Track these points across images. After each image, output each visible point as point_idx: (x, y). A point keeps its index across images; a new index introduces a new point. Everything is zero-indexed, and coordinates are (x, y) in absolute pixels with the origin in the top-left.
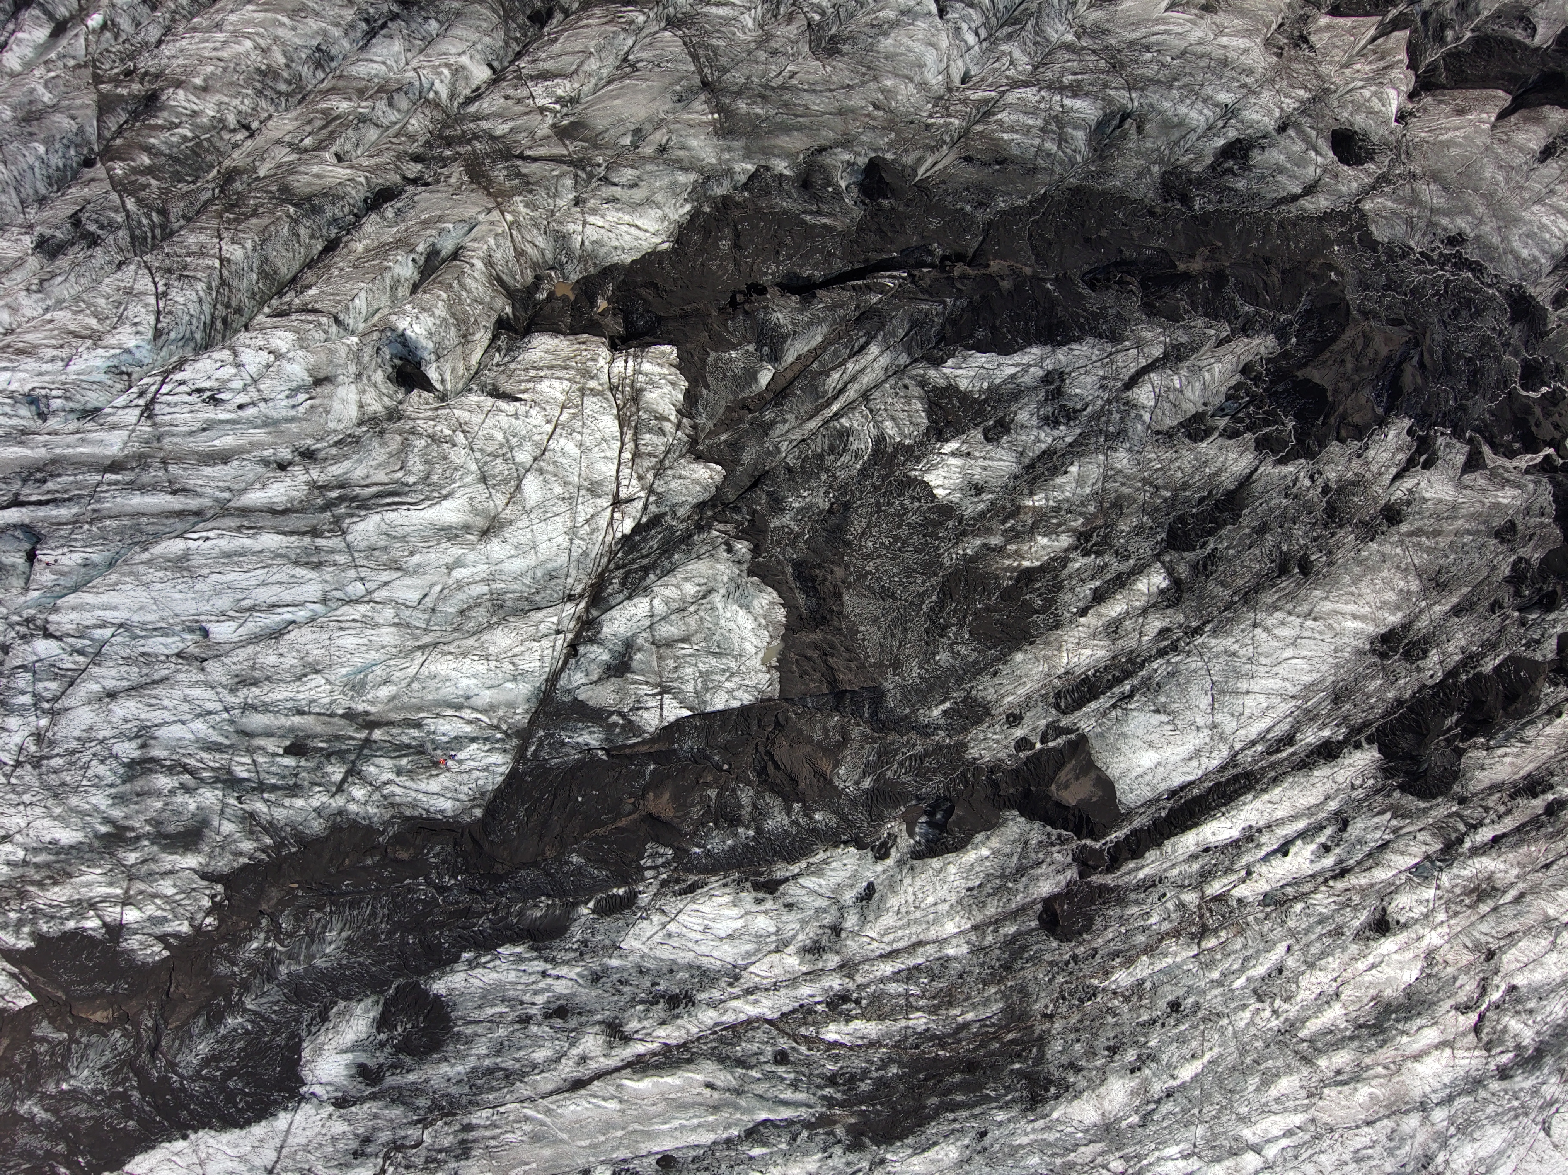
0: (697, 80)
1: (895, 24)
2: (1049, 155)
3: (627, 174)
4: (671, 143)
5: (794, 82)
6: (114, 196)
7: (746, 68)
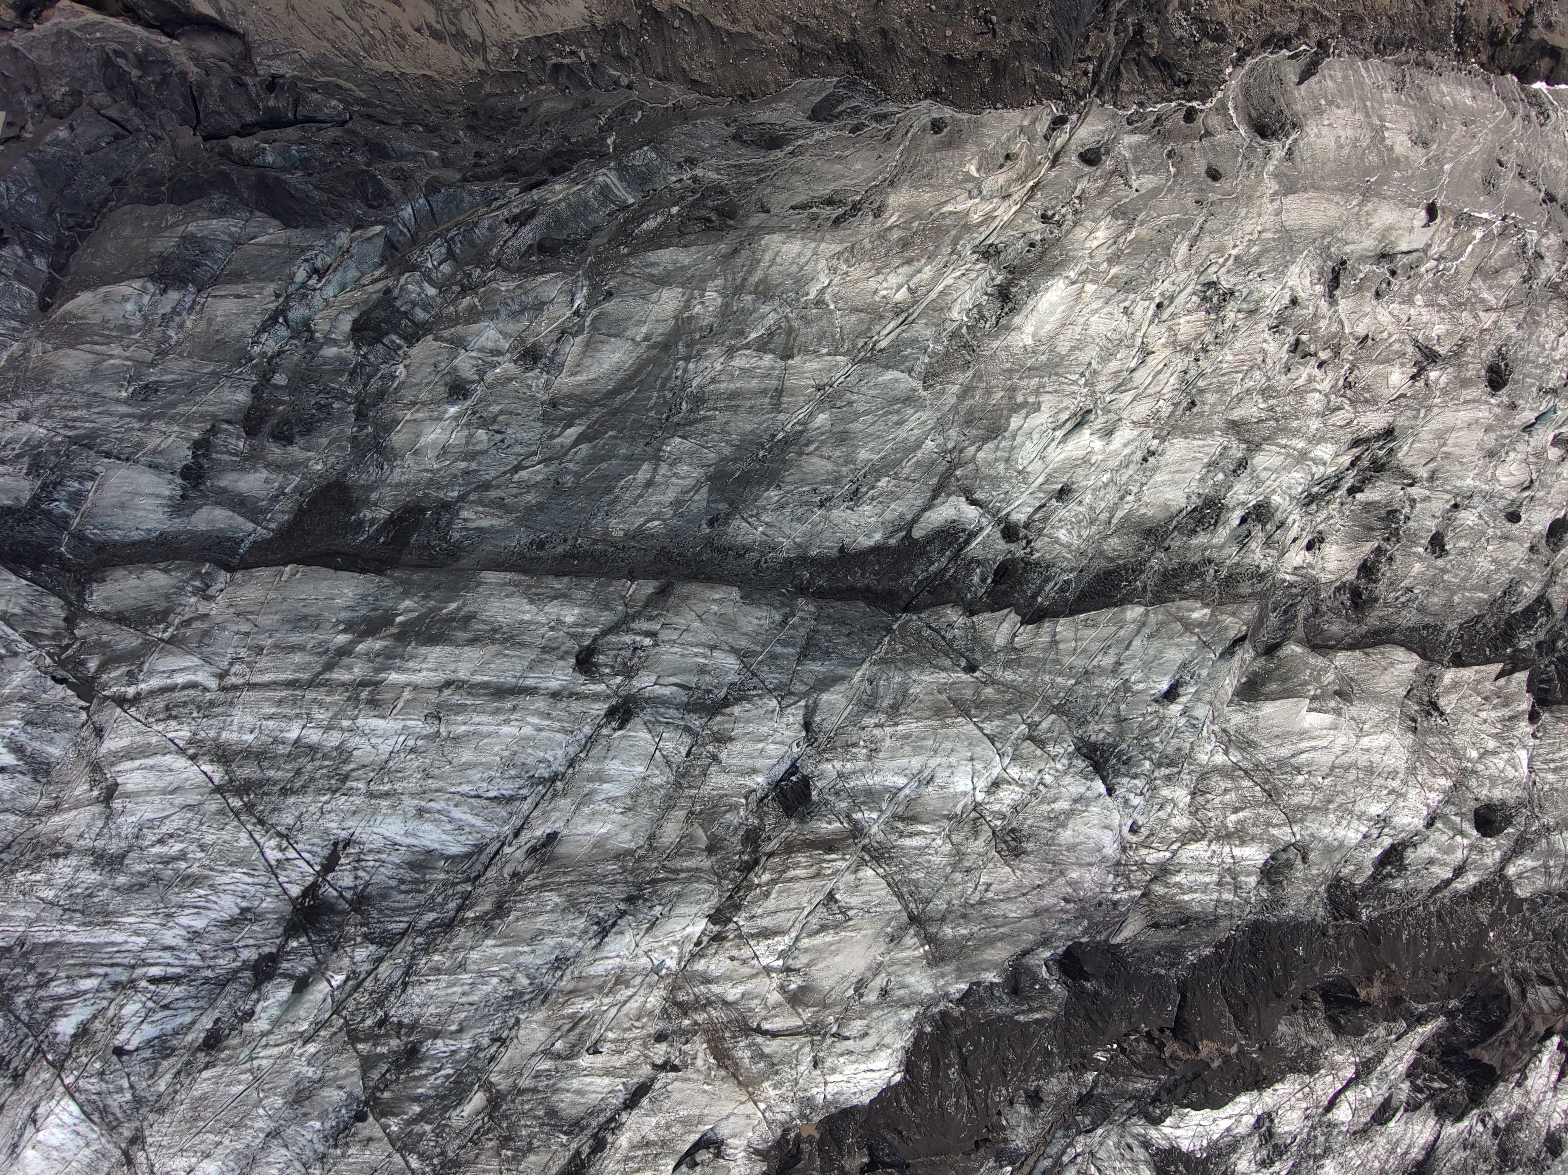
0: (904, 917)
1: (1070, 814)
2: (1227, 903)
3: (857, 1026)
4: (891, 985)
5: (990, 895)
6: (397, 1158)
7: (946, 894)
